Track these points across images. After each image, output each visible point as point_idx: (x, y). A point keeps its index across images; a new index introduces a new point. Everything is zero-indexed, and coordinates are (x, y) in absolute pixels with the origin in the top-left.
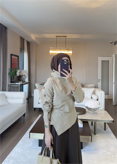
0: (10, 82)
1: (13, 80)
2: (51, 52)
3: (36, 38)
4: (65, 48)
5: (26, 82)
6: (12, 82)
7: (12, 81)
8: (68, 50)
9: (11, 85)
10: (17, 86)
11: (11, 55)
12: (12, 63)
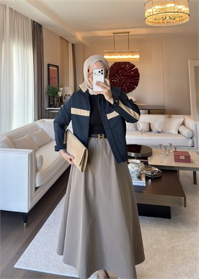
0: (48, 106)
1: (52, 103)
2: (106, 57)
3: (83, 38)
4: (128, 51)
6: (50, 106)
8: (133, 53)
9: (48, 110)
11: (49, 65)
12: (50, 77)
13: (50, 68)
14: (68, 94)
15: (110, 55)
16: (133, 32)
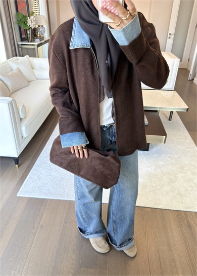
0: (20, 40)
1: (25, 36)
5: (45, 40)
6: (22, 40)
7: (23, 37)
9: (22, 45)
10: (32, 47)
14: (41, 24)
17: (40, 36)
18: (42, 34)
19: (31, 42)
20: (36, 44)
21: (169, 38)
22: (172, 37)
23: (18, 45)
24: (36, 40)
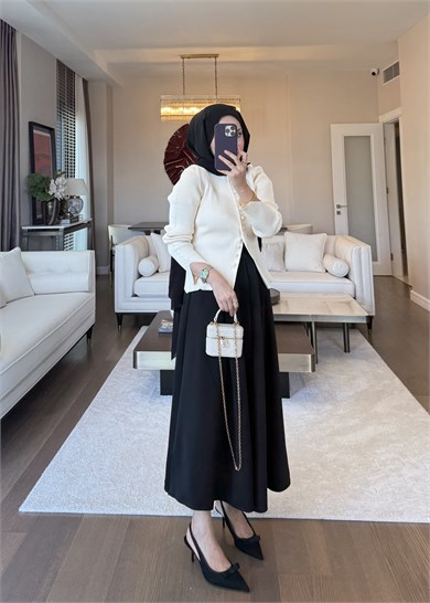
0: (30, 222)
3: (110, 65)
4: (215, 96)
5: (80, 222)
7: (39, 216)
8: (225, 101)
11: (32, 125)
12: (36, 152)
13: (35, 131)
14: (75, 194)
15: (174, 107)
16: (227, 55)
17: (72, 215)
18: (77, 212)
19: (52, 225)
20: (62, 227)
21: (339, 213)
22: (344, 211)
23: (22, 232)
24: (63, 221)
